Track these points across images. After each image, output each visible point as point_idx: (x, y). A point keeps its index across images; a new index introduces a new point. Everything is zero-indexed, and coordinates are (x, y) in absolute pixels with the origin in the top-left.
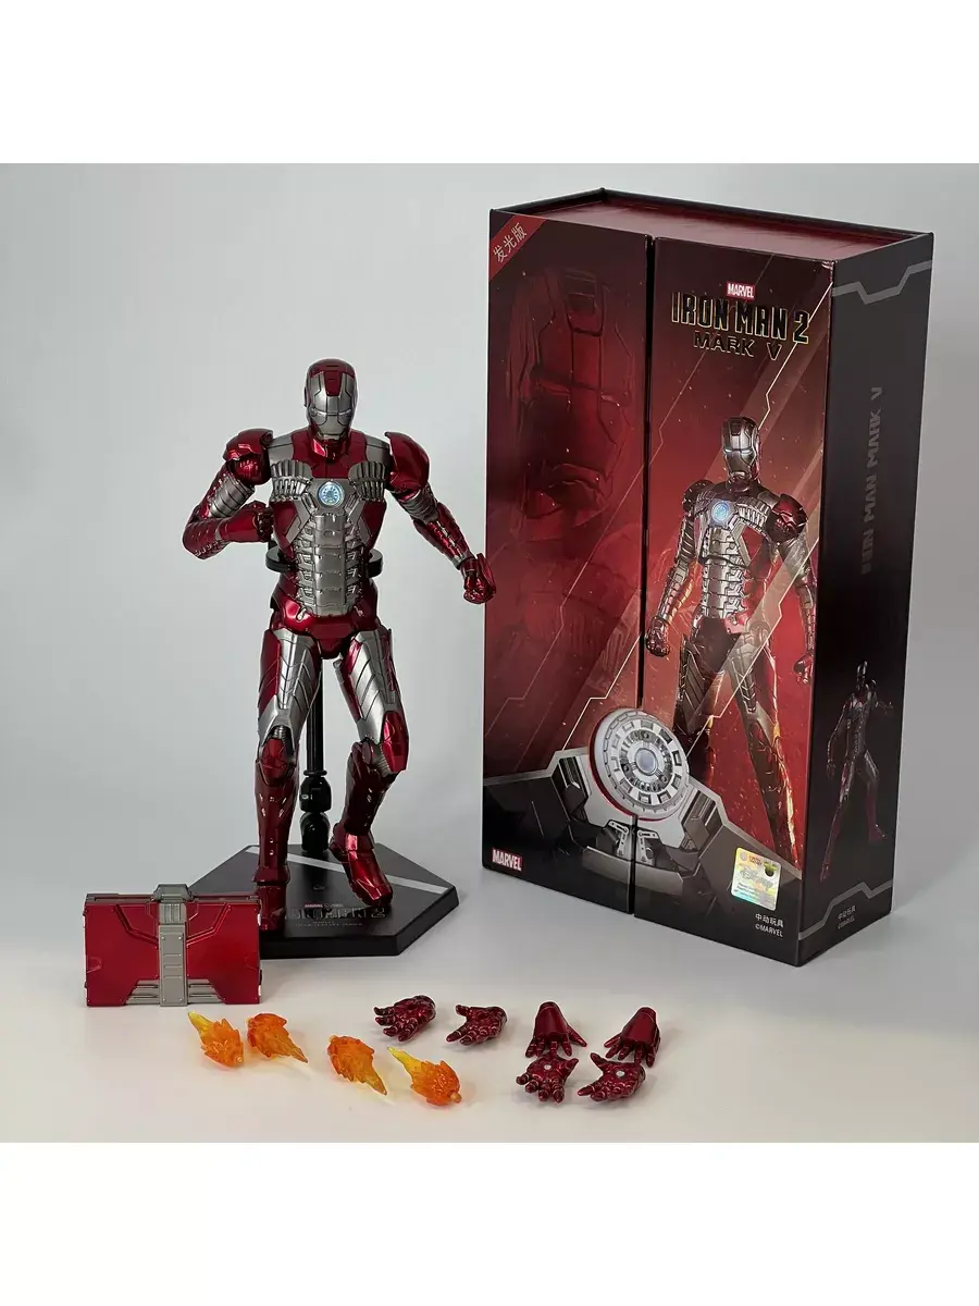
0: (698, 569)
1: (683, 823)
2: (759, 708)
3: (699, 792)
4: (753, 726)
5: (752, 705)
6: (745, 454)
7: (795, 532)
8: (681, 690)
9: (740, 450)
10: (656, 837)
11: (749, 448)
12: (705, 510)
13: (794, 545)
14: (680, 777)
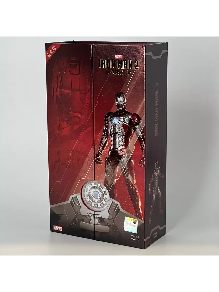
0: (110, 137)
1: (108, 211)
2: (129, 175)
3: (113, 202)
4: (128, 181)
5: (127, 175)
6: (122, 103)
7: (138, 124)
8: (106, 173)
9: (121, 102)
10: (101, 216)
11: (123, 101)
12: (111, 120)
13: (138, 127)
14: (106, 198)
